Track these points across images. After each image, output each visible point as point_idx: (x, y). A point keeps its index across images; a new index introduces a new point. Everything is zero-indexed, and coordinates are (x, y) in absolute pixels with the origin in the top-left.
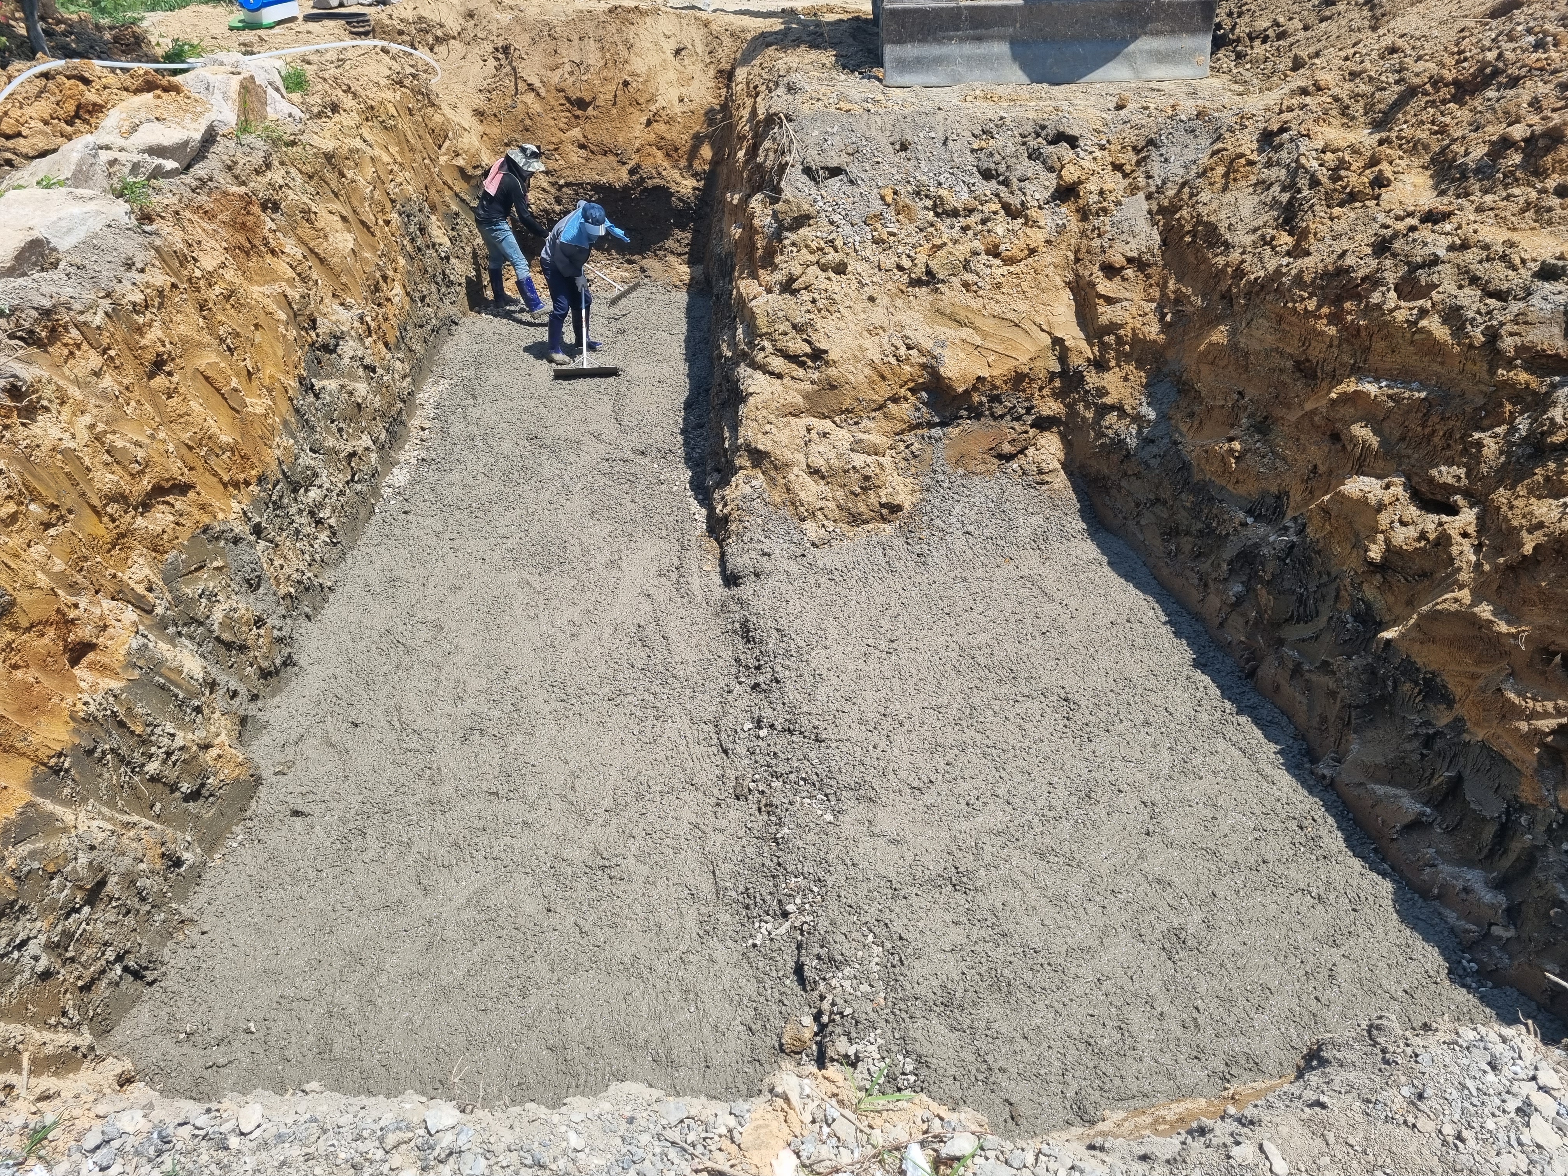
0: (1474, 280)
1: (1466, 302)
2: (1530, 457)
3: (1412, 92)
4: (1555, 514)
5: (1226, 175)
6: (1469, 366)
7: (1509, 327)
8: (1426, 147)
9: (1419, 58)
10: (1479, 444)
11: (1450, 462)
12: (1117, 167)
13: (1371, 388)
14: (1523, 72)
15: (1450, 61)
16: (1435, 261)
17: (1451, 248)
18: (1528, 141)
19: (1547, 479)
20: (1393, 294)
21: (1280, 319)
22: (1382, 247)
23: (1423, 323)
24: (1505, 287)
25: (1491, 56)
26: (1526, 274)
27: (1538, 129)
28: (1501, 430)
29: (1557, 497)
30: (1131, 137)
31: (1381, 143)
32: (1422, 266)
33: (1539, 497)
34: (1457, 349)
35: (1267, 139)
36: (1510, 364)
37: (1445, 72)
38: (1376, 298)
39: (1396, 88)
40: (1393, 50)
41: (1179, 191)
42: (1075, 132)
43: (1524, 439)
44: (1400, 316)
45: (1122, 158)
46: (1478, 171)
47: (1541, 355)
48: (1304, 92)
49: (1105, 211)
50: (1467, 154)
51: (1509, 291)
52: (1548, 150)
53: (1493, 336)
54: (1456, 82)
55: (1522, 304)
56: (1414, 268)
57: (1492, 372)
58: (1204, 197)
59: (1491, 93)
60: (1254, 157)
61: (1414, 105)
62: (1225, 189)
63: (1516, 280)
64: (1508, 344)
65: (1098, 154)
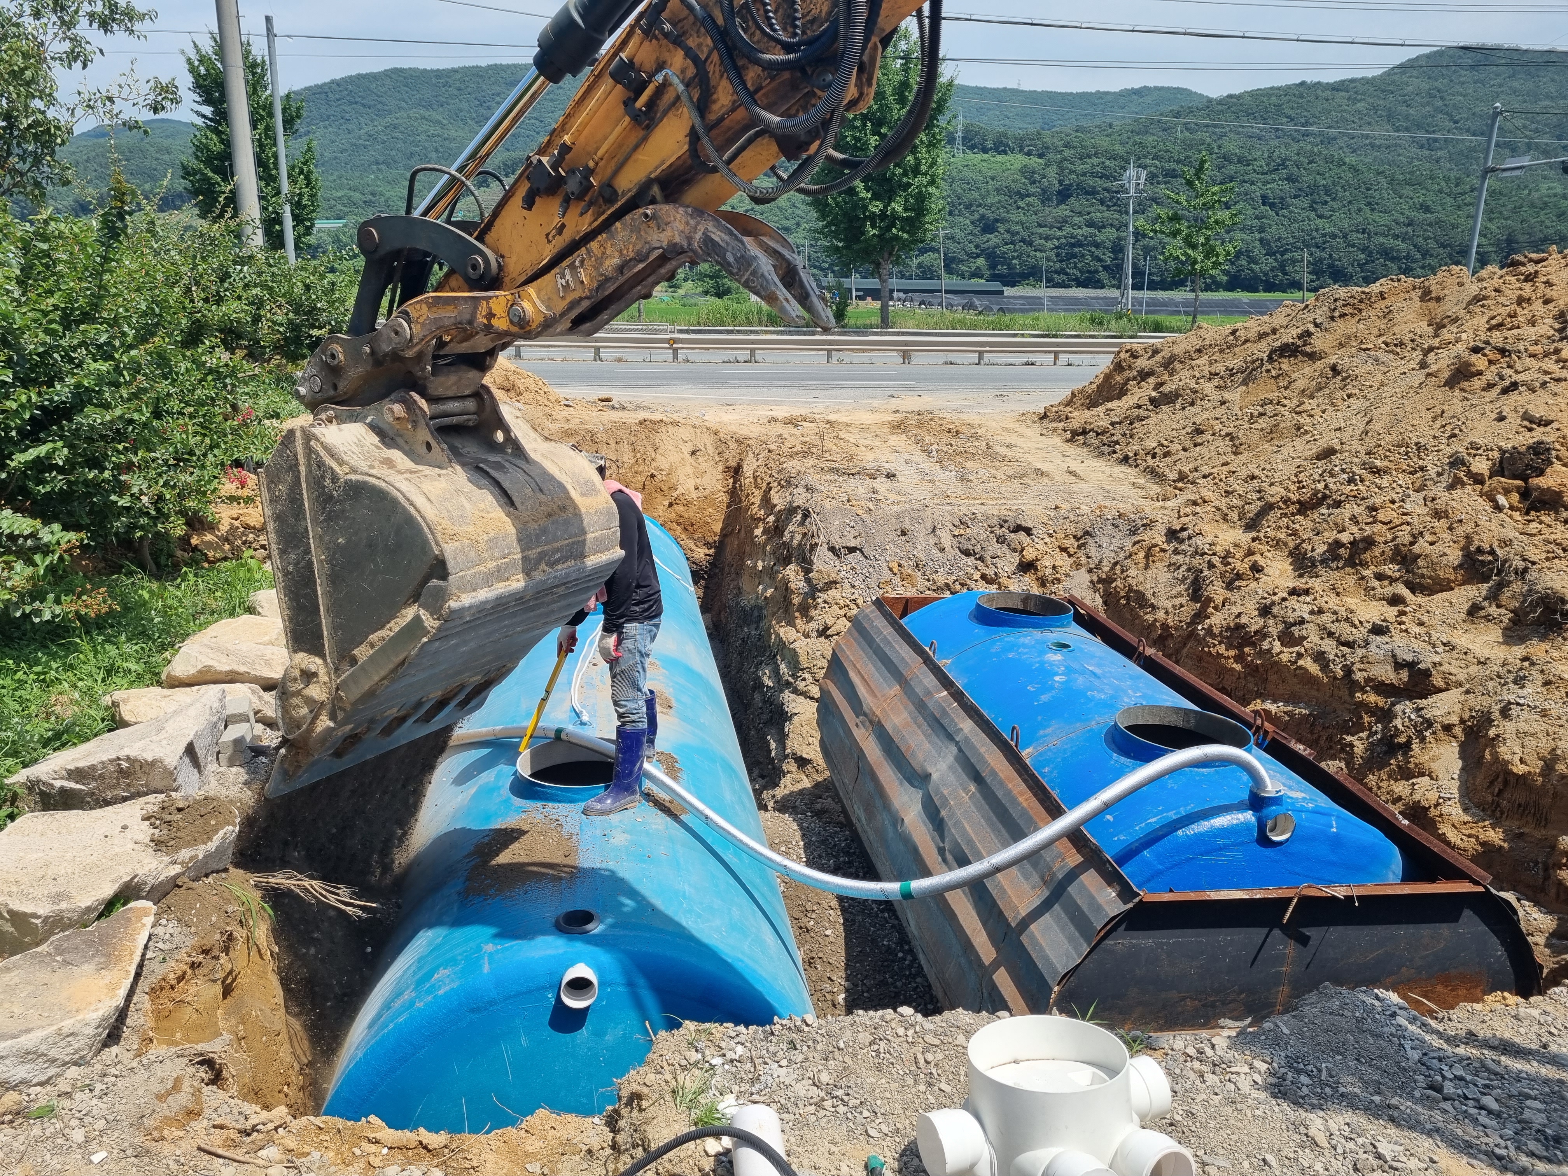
0: (1330, 634)
1: (1328, 649)
2: (1386, 753)
3: (1269, 507)
4: (1408, 791)
5: (1147, 557)
6: (1336, 691)
7: (1358, 665)
8: (1285, 544)
9: (1272, 484)
10: (1351, 745)
11: (1333, 758)
12: (1063, 549)
13: (1272, 707)
14: (1343, 498)
15: (1293, 488)
16: (1302, 622)
17: (1312, 613)
18: (1353, 543)
19: (1399, 767)
20: (1277, 643)
21: (1200, 659)
22: (1265, 611)
23: (1301, 662)
24: (1351, 639)
25: (1320, 486)
26: (1364, 631)
27: (1358, 536)
28: (1364, 735)
29: (1407, 780)
30: (1071, 529)
31: (1254, 540)
32: (1294, 624)
33: (1396, 780)
34: (1326, 680)
35: (1172, 534)
36: (1363, 690)
37: (1291, 495)
38: (1266, 645)
39: (1259, 503)
40: (1253, 477)
41: (1112, 568)
42: (1029, 524)
43: (1380, 740)
44: (1285, 657)
45: (1067, 543)
46: (1322, 562)
47: (1382, 683)
48: (1195, 503)
49: (1059, 580)
50: (1313, 550)
51: (1354, 642)
52: (1366, 550)
53: (1348, 671)
54: (1299, 502)
55: (1364, 651)
56: (1288, 625)
57: (1352, 696)
58: (1132, 572)
59: (1324, 511)
60: (1165, 546)
61: (1273, 515)
62: (1147, 567)
63: (1358, 634)
64: (1359, 676)
65: (1047, 540)
